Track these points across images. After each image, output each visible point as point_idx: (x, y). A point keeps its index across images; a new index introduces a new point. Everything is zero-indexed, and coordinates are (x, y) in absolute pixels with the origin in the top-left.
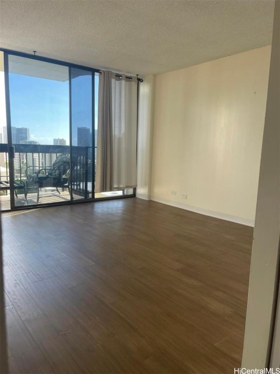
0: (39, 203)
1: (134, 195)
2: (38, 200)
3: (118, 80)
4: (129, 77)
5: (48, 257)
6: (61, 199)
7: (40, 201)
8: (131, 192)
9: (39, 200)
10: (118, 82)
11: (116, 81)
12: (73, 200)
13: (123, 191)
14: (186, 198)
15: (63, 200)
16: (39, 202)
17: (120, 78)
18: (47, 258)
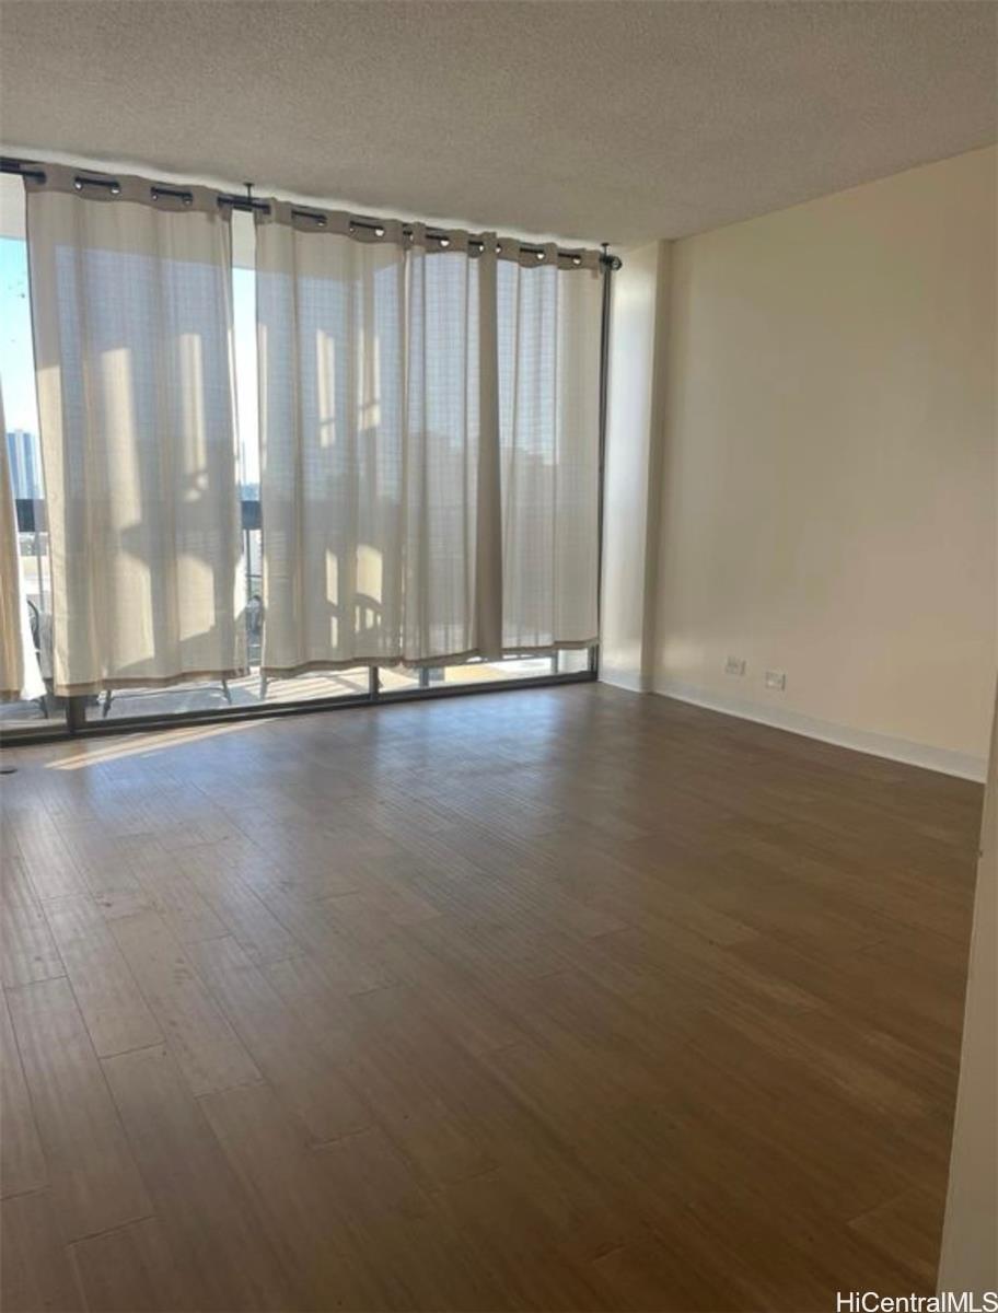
0: (267, 702)
1: (591, 676)
2: (264, 691)
3: (531, 266)
4: (568, 253)
5: (287, 889)
6: (340, 686)
7: (273, 695)
8: (578, 661)
9: (269, 689)
10: (530, 271)
11: (524, 270)
12: (381, 690)
13: (555, 657)
14: (780, 686)
15: (349, 691)
16: (267, 695)
17: (538, 259)
18: (282, 890)
